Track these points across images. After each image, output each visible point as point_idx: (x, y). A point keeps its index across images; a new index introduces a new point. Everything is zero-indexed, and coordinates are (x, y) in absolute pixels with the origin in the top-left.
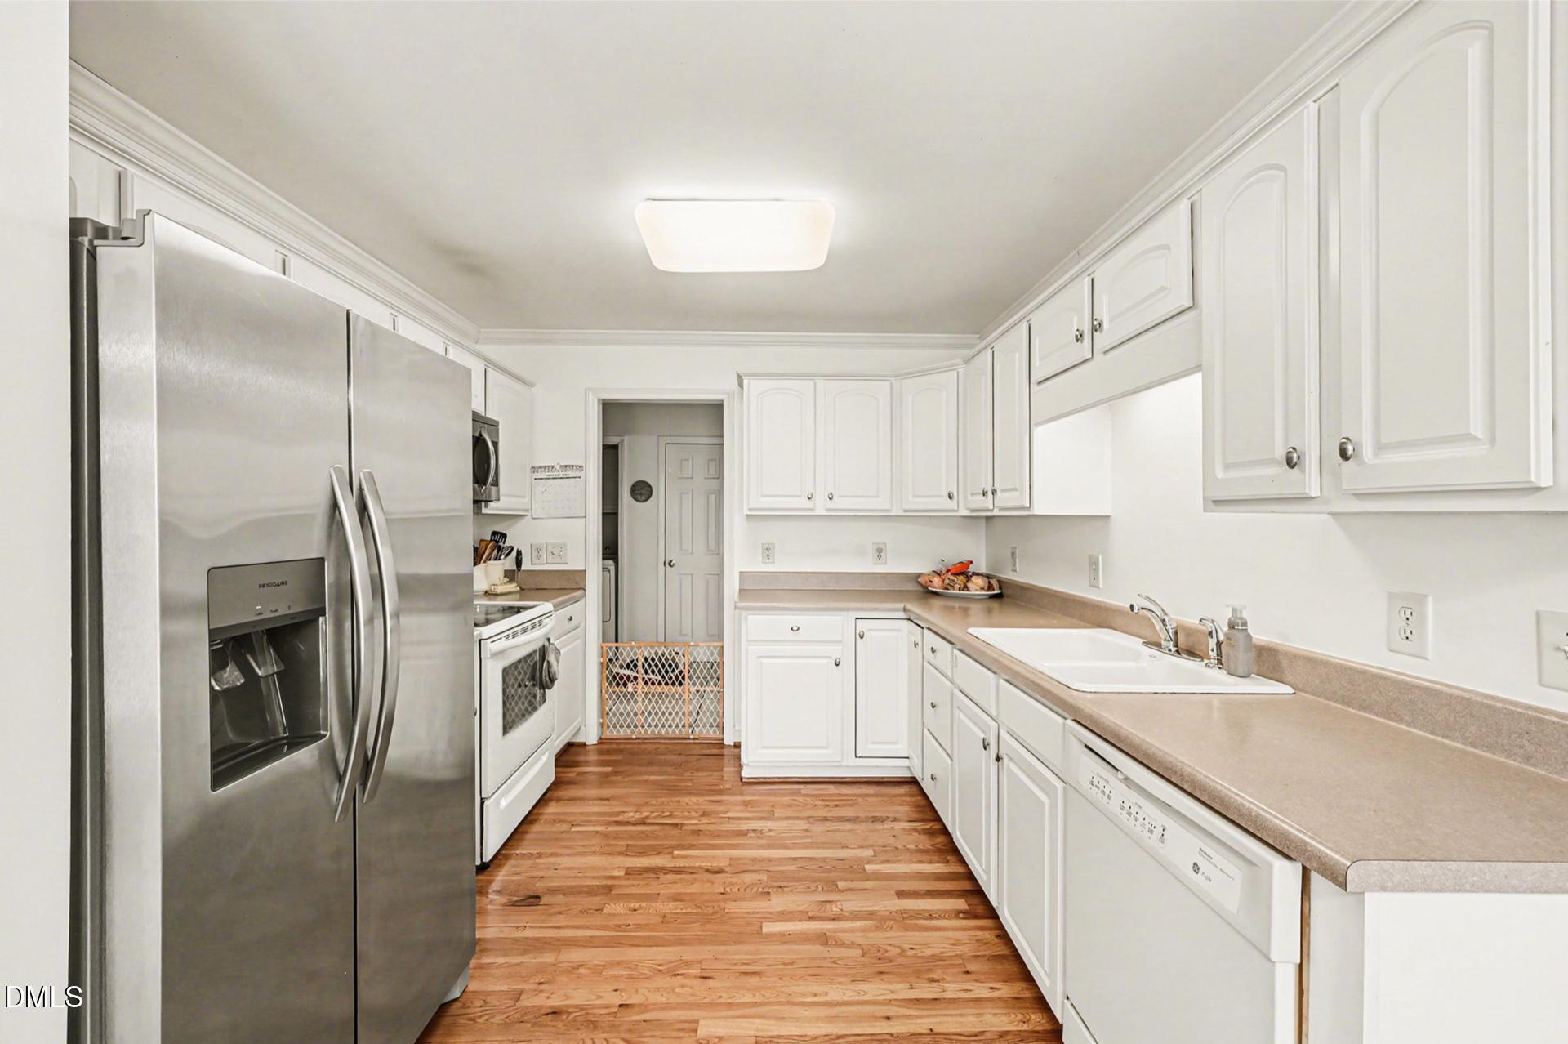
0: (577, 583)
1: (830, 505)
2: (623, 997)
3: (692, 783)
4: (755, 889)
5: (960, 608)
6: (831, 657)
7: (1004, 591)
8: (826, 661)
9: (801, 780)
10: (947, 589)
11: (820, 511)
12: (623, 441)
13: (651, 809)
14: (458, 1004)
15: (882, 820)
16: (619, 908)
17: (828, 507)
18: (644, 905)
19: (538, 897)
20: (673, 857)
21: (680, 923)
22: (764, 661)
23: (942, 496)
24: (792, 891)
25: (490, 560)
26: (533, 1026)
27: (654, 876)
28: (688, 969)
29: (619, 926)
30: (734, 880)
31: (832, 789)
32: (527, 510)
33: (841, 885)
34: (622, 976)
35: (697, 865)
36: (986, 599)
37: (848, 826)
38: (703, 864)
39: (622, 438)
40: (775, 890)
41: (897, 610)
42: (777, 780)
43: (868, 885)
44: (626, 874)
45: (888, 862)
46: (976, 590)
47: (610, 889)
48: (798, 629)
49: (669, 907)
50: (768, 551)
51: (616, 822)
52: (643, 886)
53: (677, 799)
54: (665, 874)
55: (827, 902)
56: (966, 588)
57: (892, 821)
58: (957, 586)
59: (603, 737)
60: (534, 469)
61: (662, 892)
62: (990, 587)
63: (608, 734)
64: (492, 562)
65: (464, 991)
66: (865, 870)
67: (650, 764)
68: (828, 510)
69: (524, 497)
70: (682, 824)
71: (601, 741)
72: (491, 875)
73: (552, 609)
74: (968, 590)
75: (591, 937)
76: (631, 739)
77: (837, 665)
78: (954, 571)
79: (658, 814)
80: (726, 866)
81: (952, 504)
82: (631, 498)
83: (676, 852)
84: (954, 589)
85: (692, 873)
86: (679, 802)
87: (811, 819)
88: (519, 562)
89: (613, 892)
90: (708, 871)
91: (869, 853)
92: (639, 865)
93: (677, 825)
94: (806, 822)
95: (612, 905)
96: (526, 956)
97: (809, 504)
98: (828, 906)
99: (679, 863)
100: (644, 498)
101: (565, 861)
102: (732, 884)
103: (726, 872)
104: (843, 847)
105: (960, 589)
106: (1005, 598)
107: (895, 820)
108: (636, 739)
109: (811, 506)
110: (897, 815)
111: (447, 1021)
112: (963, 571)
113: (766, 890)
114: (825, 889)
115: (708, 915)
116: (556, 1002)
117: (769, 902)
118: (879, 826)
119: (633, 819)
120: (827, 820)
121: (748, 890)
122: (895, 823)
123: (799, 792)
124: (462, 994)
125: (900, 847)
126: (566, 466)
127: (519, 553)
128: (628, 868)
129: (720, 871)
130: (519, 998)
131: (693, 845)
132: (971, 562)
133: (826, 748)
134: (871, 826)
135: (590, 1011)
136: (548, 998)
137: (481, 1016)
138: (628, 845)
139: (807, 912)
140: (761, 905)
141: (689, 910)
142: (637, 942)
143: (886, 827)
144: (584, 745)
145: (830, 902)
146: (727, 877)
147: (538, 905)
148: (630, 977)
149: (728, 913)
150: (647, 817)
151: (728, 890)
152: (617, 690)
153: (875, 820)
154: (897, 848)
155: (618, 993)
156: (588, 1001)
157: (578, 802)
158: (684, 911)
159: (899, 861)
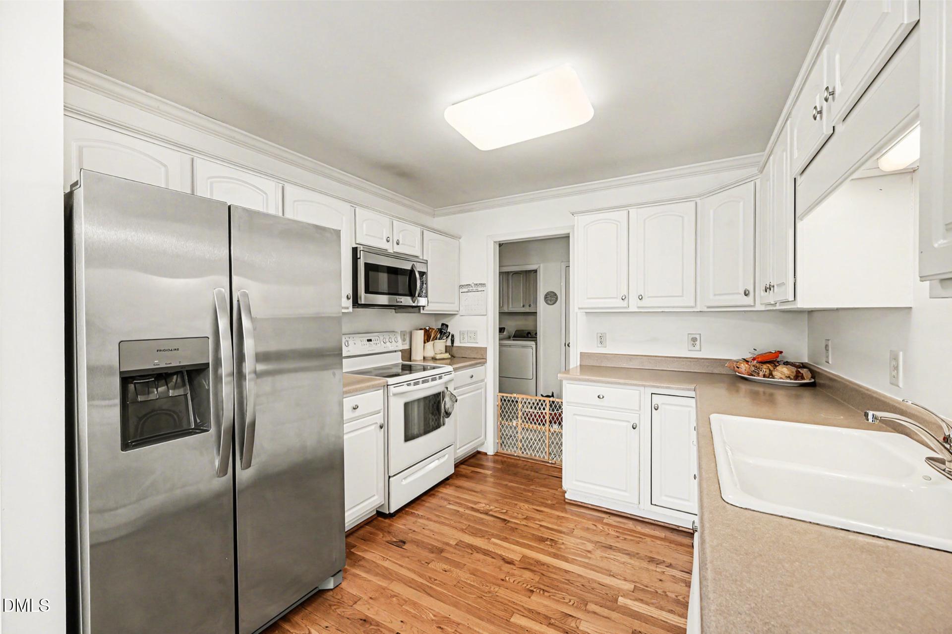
0: (482, 355)
1: (641, 303)
2: (402, 628)
3: (533, 494)
4: (525, 585)
5: (764, 393)
6: (629, 422)
7: (817, 381)
8: (625, 424)
9: (608, 511)
10: (752, 375)
11: (633, 309)
12: (539, 267)
13: (496, 505)
14: (331, 593)
15: (658, 563)
16: (439, 566)
17: (639, 305)
18: (453, 569)
19: (404, 543)
20: (489, 542)
21: (464, 591)
22: (578, 418)
23: (740, 294)
24: (550, 596)
25: (436, 339)
26: (351, 623)
27: (471, 552)
28: (447, 626)
29: (430, 578)
30: (516, 572)
31: (630, 525)
32: (458, 311)
33: (592, 607)
34: (410, 612)
35: (499, 553)
36: (798, 386)
37: (625, 558)
38: (504, 554)
39: (538, 265)
40: (538, 591)
41: (689, 390)
42: (590, 506)
43: (614, 615)
44: (456, 544)
45: (641, 601)
46: (781, 378)
47: (441, 551)
48: (603, 397)
49: (464, 576)
50: (602, 339)
51: (472, 508)
52: (460, 556)
53: (516, 502)
54: (478, 552)
55: (571, 616)
56: (771, 375)
57: (667, 567)
58: (761, 373)
59: (498, 451)
60: (461, 286)
61: (469, 564)
62: (798, 376)
63: (500, 450)
64: (437, 341)
65: (337, 586)
66: (616, 600)
67: (515, 474)
68: (639, 307)
69: (454, 303)
70: (509, 521)
71: (496, 454)
72: (393, 521)
73: (453, 370)
74: (773, 377)
75: (413, 579)
76: (514, 456)
77: (634, 428)
78: (760, 360)
79: (499, 509)
80: (516, 560)
81: (749, 300)
82: (545, 303)
83: (493, 540)
84: (759, 376)
85: (493, 558)
86: (516, 504)
87: (598, 544)
88: (453, 342)
89: (442, 554)
90: (504, 559)
91: (629, 586)
92: (467, 541)
93: (505, 520)
94: (594, 545)
95: (436, 563)
96: (376, 578)
97: (624, 304)
98: (570, 619)
99: (491, 548)
100: (552, 302)
101: (432, 525)
102: (513, 575)
103: (514, 565)
104: (610, 575)
105: (764, 376)
106: (818, 388)
107: (670, 566)
108: (517, 456)
109: (626, 305)
110: (673, 562)
111: (320, 600)
112: (772, 360)
113: (532, 589)
114: (575, 605)
115: (484, 592)
116: (370, 614)
117: (528, 599)
118: (652, 567)
119: (482, 509)
120: (611, 548)
121: (520, 584)
122: (668, 569)
123: (600, 520)
124: (335, 588)
125: (660, 591)
126: (476, 284)
127: (453, 336)
128: (460, 541)
129: (510, 562)
130: (356, 602)
131: (507, 538)
132: (781, 352)
133: (625, 491)
134: (645, 564)
135: (381, 629)
136: (369, 609)
137: (335, 605)
138: (469, 525)
139: (550, 618)
140: (521, 599)
141: (475, 584)
142: (432, 593)
143: (658, 570)
144: (486, 454)
145: (573, 616)
146: (512, 569)
147: (401, 548)
148: (414, 616)
149: (497, 596)
150: (491, 510)
151: (507, 578)
152: (507, 423)
153: (652, 560)
154: (657, 592)
155: (402, 623)
156: (384, 621)
157: (461, 490)
158: (472, 583)
159: (652, 604)
